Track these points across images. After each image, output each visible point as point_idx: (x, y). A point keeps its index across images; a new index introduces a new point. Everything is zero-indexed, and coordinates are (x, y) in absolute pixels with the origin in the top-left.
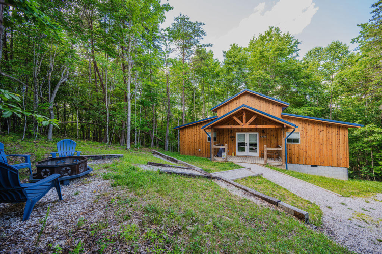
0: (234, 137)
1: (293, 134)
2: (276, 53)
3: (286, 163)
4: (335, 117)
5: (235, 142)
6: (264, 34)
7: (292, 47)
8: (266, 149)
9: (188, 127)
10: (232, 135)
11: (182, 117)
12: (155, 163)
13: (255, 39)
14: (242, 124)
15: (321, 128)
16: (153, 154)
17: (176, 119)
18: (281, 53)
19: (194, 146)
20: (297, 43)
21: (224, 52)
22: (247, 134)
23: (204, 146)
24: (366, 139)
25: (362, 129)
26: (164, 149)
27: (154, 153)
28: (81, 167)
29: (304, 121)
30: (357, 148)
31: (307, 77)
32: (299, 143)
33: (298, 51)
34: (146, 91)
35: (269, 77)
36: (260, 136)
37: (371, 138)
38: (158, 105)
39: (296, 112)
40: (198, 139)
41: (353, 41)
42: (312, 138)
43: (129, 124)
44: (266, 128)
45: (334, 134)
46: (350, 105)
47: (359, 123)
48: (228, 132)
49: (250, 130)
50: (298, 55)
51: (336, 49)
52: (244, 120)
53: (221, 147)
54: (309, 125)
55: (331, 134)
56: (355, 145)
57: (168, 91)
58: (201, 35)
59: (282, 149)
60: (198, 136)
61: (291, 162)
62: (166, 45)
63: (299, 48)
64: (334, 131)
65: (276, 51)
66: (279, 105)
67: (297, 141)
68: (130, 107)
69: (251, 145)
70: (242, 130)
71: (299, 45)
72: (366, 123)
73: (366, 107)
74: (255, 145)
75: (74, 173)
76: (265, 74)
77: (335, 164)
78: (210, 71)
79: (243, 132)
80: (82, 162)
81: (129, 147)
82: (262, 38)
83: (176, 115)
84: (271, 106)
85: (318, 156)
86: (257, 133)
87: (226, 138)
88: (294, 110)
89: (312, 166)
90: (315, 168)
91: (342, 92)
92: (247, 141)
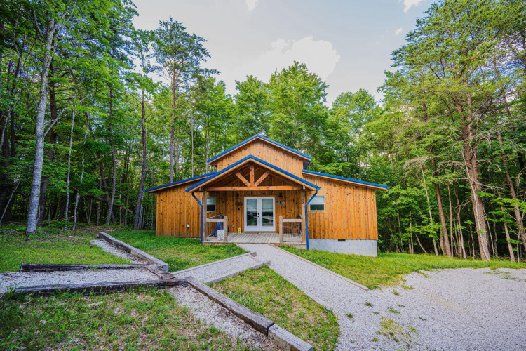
0: (241, 204)
1: (314, 199)
2: (301, 93)
3: (307, 239)
4: (365, 178)
5: (242, 211)
6: (287, 69)
7: (319, 90)
8: (282, 220)
9: (169, 189)
10: (239, 201)
11: (170, 173)
13: (277, 74)
14: (249, 184)
15: (348, 190)
16: (98, 238)
18: (305, 94)
19: (180, 220)
20: (324, 86)
21: (237, 83)
22: (260, 199)
23: (196, 220)
24: (394, 203)
25: (391, 191)
26: (133, 227)
27: (100, 237)
29: (329, 181)
30: (386, 214)
31: (335, 127)
32: (324, 211)
33: (326, 95)
35: (293, 123)
36: (276, 202)
37: (398, 202)
39: (323, 169)
40: (186, 208)
41: (378, 90)
42: (339, 205)
44: (285, 191)
45: (361, 198)
46: (378, 164)
47: (388, 184)
48: (233, 196)
49: (263, 193)
50: (325, 101)
51: (363, 99)
52: (252, 179)
53: (219, 221)
54: (334, 186)
55: (359, 198)
56: (385, 210)
57: (143, 131)
58: (203, 55)
59: (302, 220)
60: (187, 203)
61: (315, 237)
62: (143, 58)
63: (326, 92)
64: (362, 193)
65: (300, 91)
66: (300, 160)
67: (321, 207)
69: (264, 214)
70: (252, 193)
71: (326, 89)
72: (392, 185)
73: (391, 167)
74: (271, 214)
76: (288, 119)
77: (364, 237)
78: (219, 110)
79: (254, 196)
82: (286, 74)
84: (290, 159)
85: (344, 227)
86: (273, 198)
87: (230, 205)
88: (322, 167)
89: (339, 240)
90: (343, 242)
91: (370, 148)
92: (260, 211)
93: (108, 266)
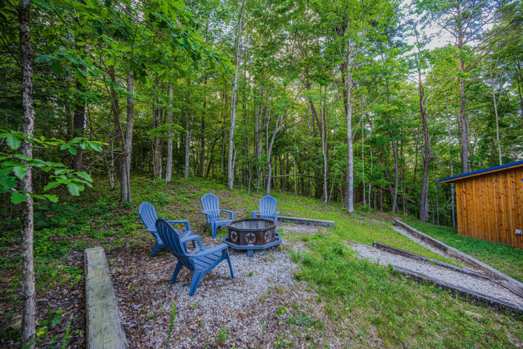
9: (477, 178)
11: (462, 157)
12: (389, 248)
16: (394, 225)
17: (447, 163)
19: (500, 219)
26: (419, 218)
27: (396, 224)
28: (267, 236)
34: (379, 122)
38: (404, 142)
43: (351, 175)
57: (423, 114)
62: (417, 33)
68: (351, 151)
75: (259, 243)
80: (269, 230)
81: (351, 209)
83: (447, 156)
93: (446, 264)
